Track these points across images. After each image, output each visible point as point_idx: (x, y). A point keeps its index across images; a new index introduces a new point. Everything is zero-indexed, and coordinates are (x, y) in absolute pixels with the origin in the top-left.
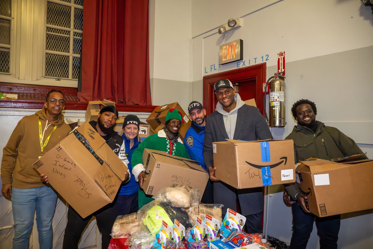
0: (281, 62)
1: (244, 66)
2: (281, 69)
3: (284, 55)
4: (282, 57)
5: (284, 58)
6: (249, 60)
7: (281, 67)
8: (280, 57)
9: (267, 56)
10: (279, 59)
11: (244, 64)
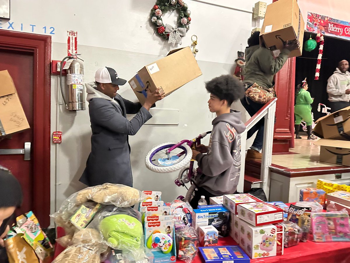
0: (72, 41)
1: (11, 29)
2: (72, 49)
3: (76, 35)
4: (74, 37)
5: (76, 38)
6: (22, 24)
7: (73, 47)
8: (71, 36)
9: (52, 29)
10: (69, 37)
11: (11, 25)
